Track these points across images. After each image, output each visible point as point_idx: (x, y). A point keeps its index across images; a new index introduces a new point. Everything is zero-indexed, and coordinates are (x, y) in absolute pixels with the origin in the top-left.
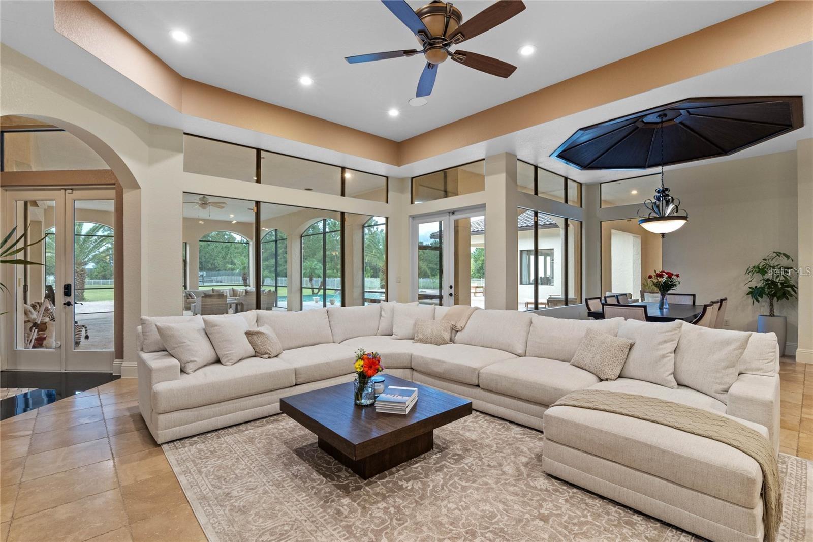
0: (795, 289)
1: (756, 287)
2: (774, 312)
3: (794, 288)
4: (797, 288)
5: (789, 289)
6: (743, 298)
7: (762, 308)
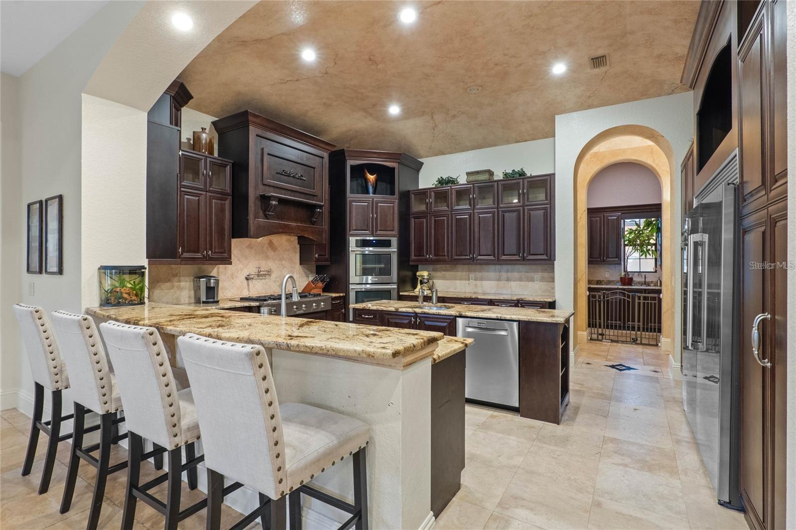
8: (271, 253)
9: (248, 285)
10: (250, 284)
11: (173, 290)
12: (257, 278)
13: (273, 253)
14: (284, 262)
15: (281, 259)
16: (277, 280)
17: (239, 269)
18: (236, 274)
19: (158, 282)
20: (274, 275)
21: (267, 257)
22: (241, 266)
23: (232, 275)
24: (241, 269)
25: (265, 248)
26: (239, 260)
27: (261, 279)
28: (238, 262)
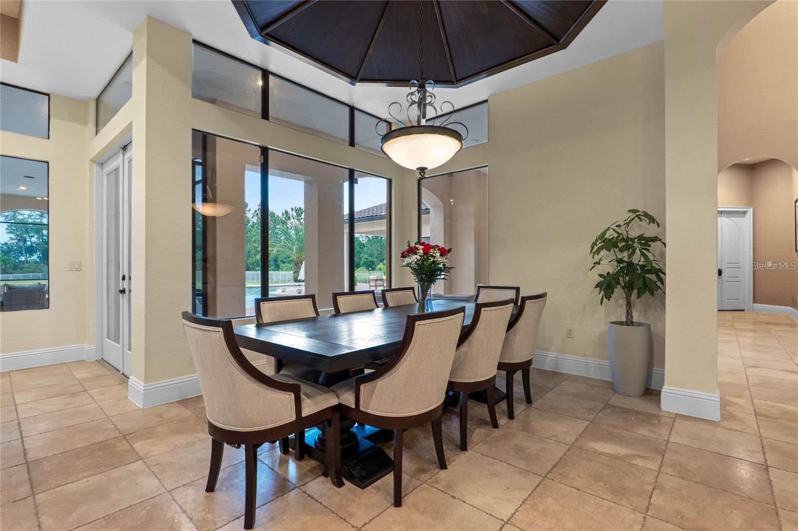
0: (662, 275)
1: (608, 273)
2: (632, 317)
3: (660, 273)
4: (665, 274)
5: (653, 277)
6: (592, 292)
7: (619, 309)
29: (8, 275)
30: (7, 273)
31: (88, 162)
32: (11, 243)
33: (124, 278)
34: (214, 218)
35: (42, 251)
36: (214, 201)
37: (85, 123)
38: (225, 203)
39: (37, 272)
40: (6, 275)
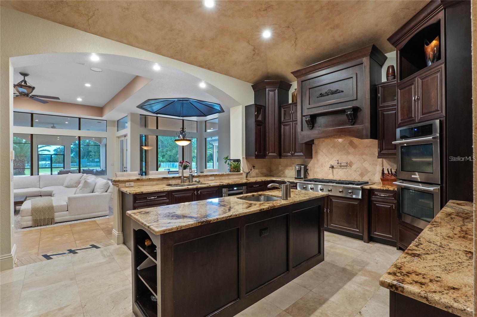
8: (351, 150)
9: (333, 172)
10: (334, 171)
11: (292, 171)
12: (340, 167)
13: (354, 150)
14: (364, 157)
15: (362, 154)
16: (358, 170)
17: (327, 161)
18: (324, 164)
19: (287, 166)
20: (354, 167)
21: (349, 153)
22: (327, 159)
23: (322, 165)
24: (328, 161)
25: (346, 147)
26: (326, 156)
27: (343, 169)
28: (326, 157)
29: (61, 164)
30: (60, 163)
31: (115, 137)
32: (61, 148)
33: (125, 168)
34: (148, 150)
35: (76, 151)
36: (148, 146)
37: (114, 126)
38: (151, 146)
39: (74, 163)
40: (59, 164)
